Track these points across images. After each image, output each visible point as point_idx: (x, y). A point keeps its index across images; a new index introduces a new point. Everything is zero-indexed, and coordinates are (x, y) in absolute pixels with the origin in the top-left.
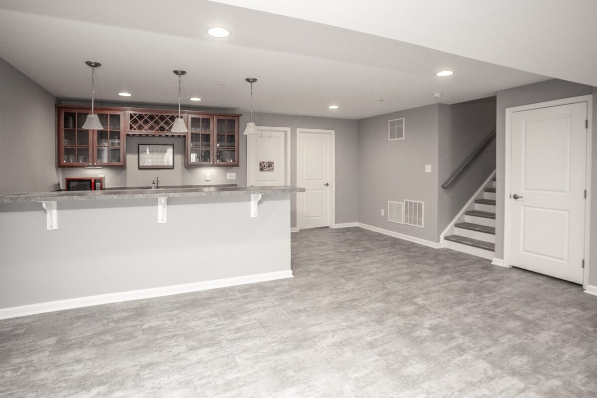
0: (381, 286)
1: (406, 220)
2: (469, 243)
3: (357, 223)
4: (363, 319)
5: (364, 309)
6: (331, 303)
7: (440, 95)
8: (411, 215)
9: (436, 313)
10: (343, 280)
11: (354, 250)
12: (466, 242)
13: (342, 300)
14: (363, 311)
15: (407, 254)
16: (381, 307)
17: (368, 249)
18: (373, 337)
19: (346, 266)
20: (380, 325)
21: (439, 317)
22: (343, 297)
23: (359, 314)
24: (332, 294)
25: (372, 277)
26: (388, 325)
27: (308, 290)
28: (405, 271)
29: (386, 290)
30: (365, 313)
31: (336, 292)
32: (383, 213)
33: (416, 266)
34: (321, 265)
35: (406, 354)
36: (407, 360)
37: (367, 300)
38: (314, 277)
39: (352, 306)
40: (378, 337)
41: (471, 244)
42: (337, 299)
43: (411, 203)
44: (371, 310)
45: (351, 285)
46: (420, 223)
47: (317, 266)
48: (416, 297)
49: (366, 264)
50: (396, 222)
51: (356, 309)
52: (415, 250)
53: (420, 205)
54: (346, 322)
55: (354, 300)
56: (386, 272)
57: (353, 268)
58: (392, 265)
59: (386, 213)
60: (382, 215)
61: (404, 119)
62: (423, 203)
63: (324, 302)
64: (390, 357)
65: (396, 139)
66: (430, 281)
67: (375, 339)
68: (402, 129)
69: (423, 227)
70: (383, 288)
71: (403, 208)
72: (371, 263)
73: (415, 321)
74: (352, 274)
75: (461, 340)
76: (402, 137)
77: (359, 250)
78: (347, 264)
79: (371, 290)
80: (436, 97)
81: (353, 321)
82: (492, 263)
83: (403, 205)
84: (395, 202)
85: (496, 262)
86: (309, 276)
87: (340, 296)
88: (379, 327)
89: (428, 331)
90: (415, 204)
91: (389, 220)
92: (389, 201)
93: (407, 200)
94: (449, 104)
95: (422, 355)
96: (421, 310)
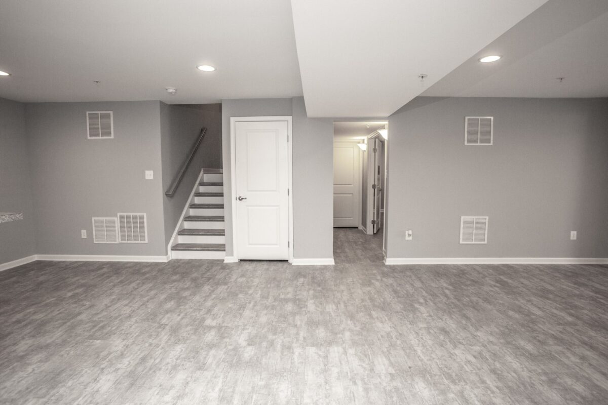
0: (156, 325)
1: (123, 238)
2: (198, 249)
3: (36, 255)
4: (181, 376)
5: (168, 363)
6: (117, 383)
7: (174, 91)
8: (129, 229)
9: (237, 327)
10: (98, 341)
11: (70, 294)
12: (195, 249)
13: (129, 369)
14: (169, 367)
15: (144, 277)
16: (184, 349)
17: (88, 288)
18: (217, 389)
19: (81, 321)
20: (206, 370)
21: (243, 329)
22: (125, 365)
23: (170, 373)
24: (103, 369)
25: (133, 320)
26: (214, 366)
27: (53, 388)
28: (163, 297)
29: (167, 327)
30: (175, 368)
31: (105, 364)
32: (84, 234)
33: (167, 286)
34: (34, 336)
35: (262, 383)
36: (270, 389)
37: (159, 351)
38: (41, 361)
39: (150, 369)
40: (220, 385)
41: (201, 249)
42: (120, 372)
43: (128, 217)
44: (177, 359)
45: (117, 344)
46: (143, 238)
47: (30, 342)
48: (203, 320)
49: (107, 307)
50: (108, 243)
51: (160, 369)
52: (147, 269)
53: (141, 217)
54: (167, 394)
55: (143, 360)
56: (144, 306)
57: (95, 318)
58: (142, 296)
59: (90, 234)
60: (83, 237)
61: (111, 113)
62: (145, 215)
63: (104, 389)
64: (254, 397)
65: (100, 138)
66: (197, 298)
67: (221, 390)
68: (110, 125)
69: (146, 241)
70: (162, 326)
71: (116, 223)
72: (113, 302)
73: (231, 345)
74: (103, 327)
75: (279, 340)
76: (110, 136)
77: (77, 291)
78: (79, 318)
79: (150, 336)
80: (171, 93)
81: (172, 387)
82: (224, 262)
83: (117, 220)
84: (104, 218)
85: (228, 260)
86: (29, 364)
87: (119, 366)
88: (209, 374)
89: (250, 348)
90: (135, 217)
91: (95, 242)
92: (93, 219)
93: (121, 214)
94: (169, 104)
95: (273, 374)
96: (222, 332)
